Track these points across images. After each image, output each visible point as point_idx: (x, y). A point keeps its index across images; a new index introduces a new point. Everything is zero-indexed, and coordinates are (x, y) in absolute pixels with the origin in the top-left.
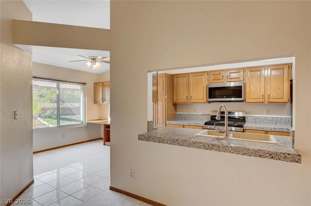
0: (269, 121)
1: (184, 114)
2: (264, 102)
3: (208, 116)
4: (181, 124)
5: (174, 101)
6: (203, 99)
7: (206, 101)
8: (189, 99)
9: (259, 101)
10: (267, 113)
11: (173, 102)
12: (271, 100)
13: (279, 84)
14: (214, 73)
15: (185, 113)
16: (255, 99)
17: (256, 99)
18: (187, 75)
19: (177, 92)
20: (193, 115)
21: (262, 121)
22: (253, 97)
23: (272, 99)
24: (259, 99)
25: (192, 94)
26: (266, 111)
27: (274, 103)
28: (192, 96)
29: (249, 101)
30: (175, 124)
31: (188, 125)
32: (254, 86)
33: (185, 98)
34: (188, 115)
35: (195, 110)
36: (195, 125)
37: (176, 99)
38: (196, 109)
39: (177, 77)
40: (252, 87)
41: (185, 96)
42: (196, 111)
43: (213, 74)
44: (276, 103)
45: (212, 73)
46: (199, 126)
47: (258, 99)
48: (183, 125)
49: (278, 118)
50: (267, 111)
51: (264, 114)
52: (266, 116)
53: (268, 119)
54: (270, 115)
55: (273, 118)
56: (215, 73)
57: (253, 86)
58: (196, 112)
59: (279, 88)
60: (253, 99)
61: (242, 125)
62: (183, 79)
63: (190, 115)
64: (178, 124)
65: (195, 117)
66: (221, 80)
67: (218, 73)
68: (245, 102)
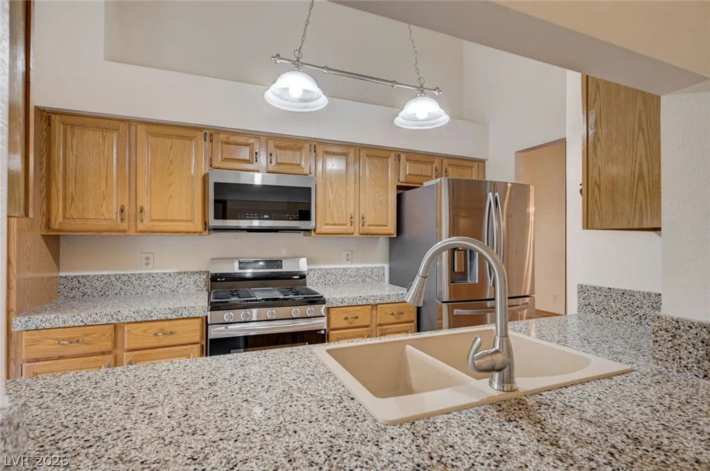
0: (351, 277)
1: (98, 278)
2: (352, 234)
4: (105, 321)
5: (55, 225)
6: (190, 221)
7: (200, 227)
8: (133, 219)
9: (344, 231)
10: (348, 260)
11: (48, 227)
12: (367, 229)
13: (381, 193)
14: (228, 138)
15: (105, 273)
16: (335, 225)
17: (338, 225)
18: (124, 127)
19: (71, 188)
20: (140, 277)
21: (338, 278)
22: (332, 219)
23: (369, 225)
24: (345, 225)
25: (143, 201)
26: (344, 253)
27: (371, 234)
28: (146, 209)
29: (323, 231)
30: (70, 323)
31: (139, 319)
32: (334, 190)
33: (114, 214)
34: (118, 278)
35: (147, 259)
36: (169, 317)
37: (64, 217)
38: (151, 256)
39: (73, 126)
40: (330, 193)
41: (115, 208)
42: (151, 261)
43: (224, 140)
44: (375, 234)
45: (223, 137)
46: (188, 318)
47: (342, 225)
48: (115, 326)
49: (367, 268)
50: (348, 255)
51: (341, 263)
52: (346, 266)
53: (349, 272)
54: (352, 262)
55: (358, 269)
56: (233, 139)
57: (332, 192)
58: (151, 265)
59: (381, 201)
60: (333, 225)
61: (321, 297)
62: (104, 138)
63: (126, 278)
64: (85, 325)
65: (147, 283)
66: (252, 163)
67: (241, 139)
68: (313, 233)
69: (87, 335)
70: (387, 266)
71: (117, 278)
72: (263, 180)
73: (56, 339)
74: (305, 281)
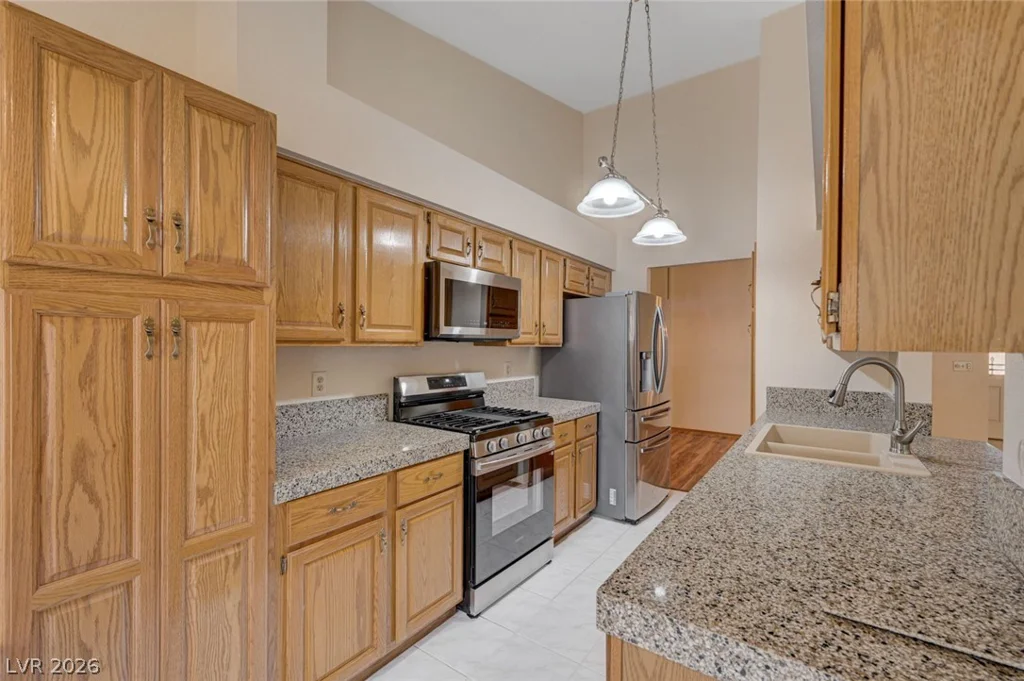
0: (511, 392)
3: (377, 402)
4: (380, 471)
7: (419, 338)
9: (530, 341)
10: (508, 373)
12: (546, 338)
13: (554, 300)
14: (446, 221)
16: (525, 333)
17: (527, 333)
20: (312, 408)
21: (502, 394)
23: (547, 334)
24: (530, 333)
25: (363, 298)
26: (506, 366)
27: (547, 344)
29: (516, 341)
30: (344, 480)
35: (319, 380)
38: (325, 375)
40: (522, 298)
41: (332, 307)
42: (324, 384)
43: (443, 224)
44: (549, 344)
45: (440, 219)
49: (522, 381)
50: (508, 367)
51: (501, 376)
52: (507, 380)
53: (509, 387)
54: (511, 376)
55: (516, 382)
57: (523, 296)
58: (325, 390)
59: (554, 308)
60: (523, 333)
61: (545, 416)
62: (320, 200)
63: (295, 411)
64: (361, 480)
65: (321, 416)
66: (463, 256)
67: (458, 226)
68: (507, 343)
69: (360, 494)
70: (535, 379)
71: (284, 411)
72: (478, 279)
73: (328, 507)
74: (483, 400)
